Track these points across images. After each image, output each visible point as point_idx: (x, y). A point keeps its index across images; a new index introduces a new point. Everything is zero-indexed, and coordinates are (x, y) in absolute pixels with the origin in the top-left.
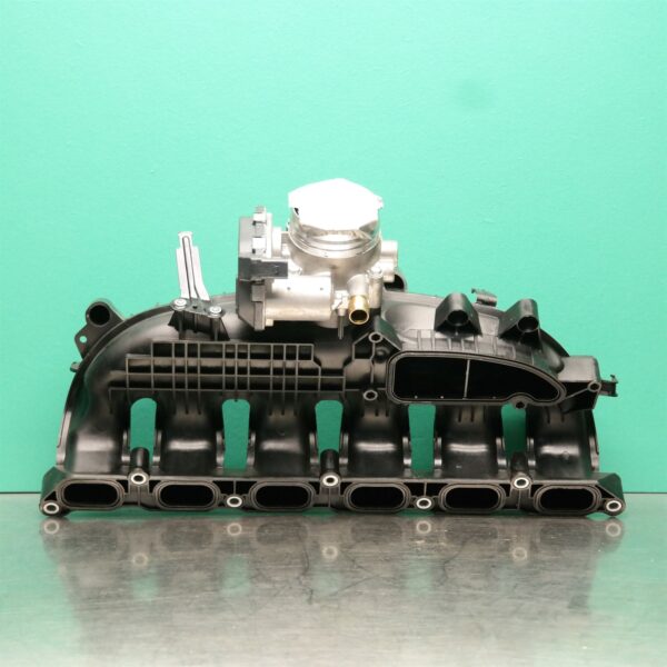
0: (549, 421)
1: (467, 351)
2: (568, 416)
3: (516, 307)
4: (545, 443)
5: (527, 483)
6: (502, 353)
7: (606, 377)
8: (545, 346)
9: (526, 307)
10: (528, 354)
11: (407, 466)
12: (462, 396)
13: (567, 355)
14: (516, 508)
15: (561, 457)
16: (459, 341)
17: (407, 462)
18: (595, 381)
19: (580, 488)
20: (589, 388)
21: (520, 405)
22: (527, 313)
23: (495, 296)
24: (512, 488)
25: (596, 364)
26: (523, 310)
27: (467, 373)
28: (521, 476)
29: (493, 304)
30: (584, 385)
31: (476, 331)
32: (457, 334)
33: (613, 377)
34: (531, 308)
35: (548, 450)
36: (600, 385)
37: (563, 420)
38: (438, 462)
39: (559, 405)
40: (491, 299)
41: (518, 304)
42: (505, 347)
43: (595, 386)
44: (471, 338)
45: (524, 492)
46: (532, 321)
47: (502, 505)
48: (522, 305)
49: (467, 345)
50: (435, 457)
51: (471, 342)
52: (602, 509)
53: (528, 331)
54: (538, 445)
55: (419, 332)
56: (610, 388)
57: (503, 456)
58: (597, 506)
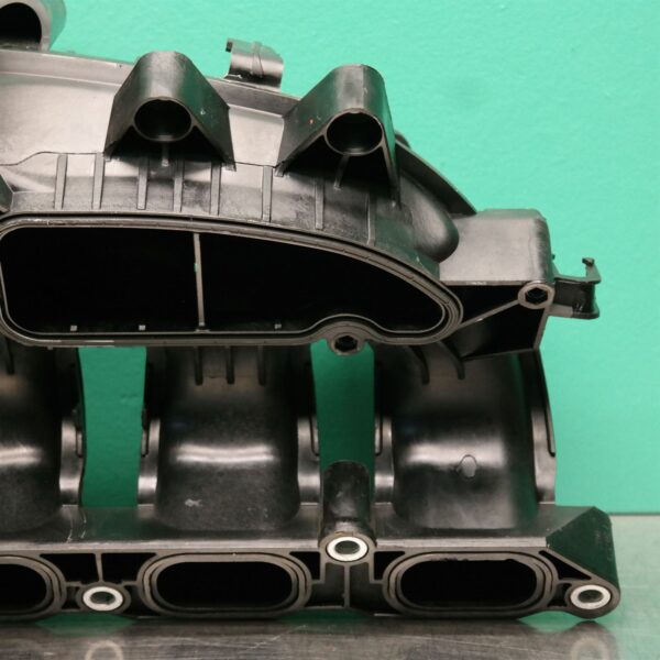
0: (426, 381)
1: (186, 212)
2: (472, 367)
3: (326, 87)
4: (419, 438)
5: (363, 549)
6: (284, 213)
7: (569, 267)
8: (407, 190)
9: (350, 89)
10: (359, 212)
11: (67, 498)
12: (195, 325)
13: (468, 211)
14: (341, 602)
15: (455, 472)
16: (169, 182)
17: (68, 484)
18: (537, 282)
19: (503, 557)
20: (521, 299)
21: (346, 344)
22: (352, 105)
23: (278, 59)
24: (324, 560)
25: (543, 235)
26: (340, 95)
27: (198, 267)
28: (346, 532)
29: (273, 80)
30: (509, 291)
31: (219, 154)
32: (165, 163)
33: (589, 264)
34: (363, 91)
35: (427, 454)
36: (551, 292)
37: (461, 376)
38: (148, 483)
39: (448, 341)
40: (268, 67)
41: (331, 78)
42: (297, 198)
43: (537, 295)
44: (204, 176)
45: (357, 570)
46: (364, 127)
47: (302, 599)
48: (341, 82)
49: (191, 193)
50: (143, 469)
51: (202, 186)
52: (560, 601)
53: (356, 152)
54: (402, 443)
55: (63, 160)
56: (580, 298)
57: (312, 466)
58: (548, 597)
